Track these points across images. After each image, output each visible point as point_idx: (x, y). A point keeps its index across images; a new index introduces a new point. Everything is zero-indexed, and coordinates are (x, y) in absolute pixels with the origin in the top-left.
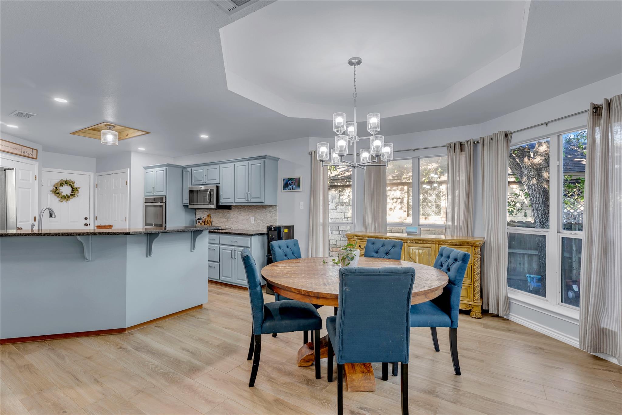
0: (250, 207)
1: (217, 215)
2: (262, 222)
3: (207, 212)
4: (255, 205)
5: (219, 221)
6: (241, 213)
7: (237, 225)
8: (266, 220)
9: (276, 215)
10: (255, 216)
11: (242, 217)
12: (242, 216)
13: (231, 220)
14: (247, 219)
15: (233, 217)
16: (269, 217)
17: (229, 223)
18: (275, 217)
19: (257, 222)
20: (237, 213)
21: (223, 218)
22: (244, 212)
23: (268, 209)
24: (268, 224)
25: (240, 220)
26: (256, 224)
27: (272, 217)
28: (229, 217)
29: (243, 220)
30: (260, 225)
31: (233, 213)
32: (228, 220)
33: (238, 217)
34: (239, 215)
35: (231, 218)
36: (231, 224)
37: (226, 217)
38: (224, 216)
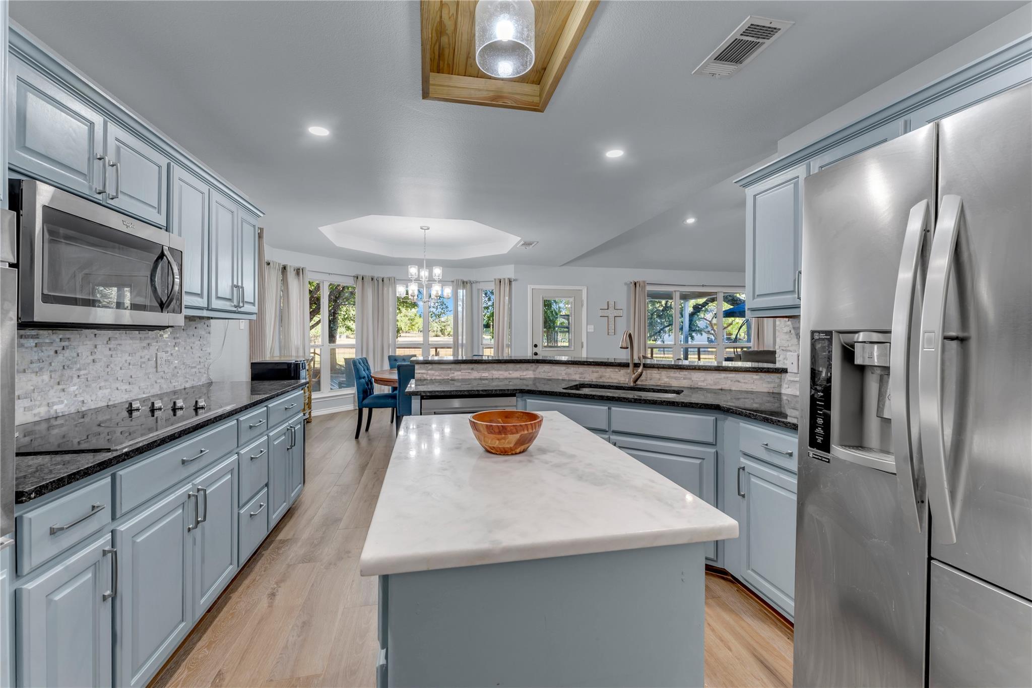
2: (184, 363)
6: (123, 342)
7: (109, 390)
8: (192, 358)
9: (209, 343)
10: (168, 349)
11: (126, 357)
12: (125, 352)
13: (82, 372)
14: (144, 363)
15: (91, 358)
17: (69, 390)
18: (208, 349)
19: (172, 366)
20: (107, 342)
21: (37, 372)
22: (131, 339)
23: (196, 328)
24: (195, 367)
25: (118, 369)
26: (170, 374)
27: (202, 350)
28: (68, 363)
29: (131, 366)
30: (178, 375)
31: (89, 344)
32: (62, 375)
33: (112, 357)
34: (114, 352)
35: (78, 366)
36: (81, 391)
37: (53, 364)
38: (41, 361)
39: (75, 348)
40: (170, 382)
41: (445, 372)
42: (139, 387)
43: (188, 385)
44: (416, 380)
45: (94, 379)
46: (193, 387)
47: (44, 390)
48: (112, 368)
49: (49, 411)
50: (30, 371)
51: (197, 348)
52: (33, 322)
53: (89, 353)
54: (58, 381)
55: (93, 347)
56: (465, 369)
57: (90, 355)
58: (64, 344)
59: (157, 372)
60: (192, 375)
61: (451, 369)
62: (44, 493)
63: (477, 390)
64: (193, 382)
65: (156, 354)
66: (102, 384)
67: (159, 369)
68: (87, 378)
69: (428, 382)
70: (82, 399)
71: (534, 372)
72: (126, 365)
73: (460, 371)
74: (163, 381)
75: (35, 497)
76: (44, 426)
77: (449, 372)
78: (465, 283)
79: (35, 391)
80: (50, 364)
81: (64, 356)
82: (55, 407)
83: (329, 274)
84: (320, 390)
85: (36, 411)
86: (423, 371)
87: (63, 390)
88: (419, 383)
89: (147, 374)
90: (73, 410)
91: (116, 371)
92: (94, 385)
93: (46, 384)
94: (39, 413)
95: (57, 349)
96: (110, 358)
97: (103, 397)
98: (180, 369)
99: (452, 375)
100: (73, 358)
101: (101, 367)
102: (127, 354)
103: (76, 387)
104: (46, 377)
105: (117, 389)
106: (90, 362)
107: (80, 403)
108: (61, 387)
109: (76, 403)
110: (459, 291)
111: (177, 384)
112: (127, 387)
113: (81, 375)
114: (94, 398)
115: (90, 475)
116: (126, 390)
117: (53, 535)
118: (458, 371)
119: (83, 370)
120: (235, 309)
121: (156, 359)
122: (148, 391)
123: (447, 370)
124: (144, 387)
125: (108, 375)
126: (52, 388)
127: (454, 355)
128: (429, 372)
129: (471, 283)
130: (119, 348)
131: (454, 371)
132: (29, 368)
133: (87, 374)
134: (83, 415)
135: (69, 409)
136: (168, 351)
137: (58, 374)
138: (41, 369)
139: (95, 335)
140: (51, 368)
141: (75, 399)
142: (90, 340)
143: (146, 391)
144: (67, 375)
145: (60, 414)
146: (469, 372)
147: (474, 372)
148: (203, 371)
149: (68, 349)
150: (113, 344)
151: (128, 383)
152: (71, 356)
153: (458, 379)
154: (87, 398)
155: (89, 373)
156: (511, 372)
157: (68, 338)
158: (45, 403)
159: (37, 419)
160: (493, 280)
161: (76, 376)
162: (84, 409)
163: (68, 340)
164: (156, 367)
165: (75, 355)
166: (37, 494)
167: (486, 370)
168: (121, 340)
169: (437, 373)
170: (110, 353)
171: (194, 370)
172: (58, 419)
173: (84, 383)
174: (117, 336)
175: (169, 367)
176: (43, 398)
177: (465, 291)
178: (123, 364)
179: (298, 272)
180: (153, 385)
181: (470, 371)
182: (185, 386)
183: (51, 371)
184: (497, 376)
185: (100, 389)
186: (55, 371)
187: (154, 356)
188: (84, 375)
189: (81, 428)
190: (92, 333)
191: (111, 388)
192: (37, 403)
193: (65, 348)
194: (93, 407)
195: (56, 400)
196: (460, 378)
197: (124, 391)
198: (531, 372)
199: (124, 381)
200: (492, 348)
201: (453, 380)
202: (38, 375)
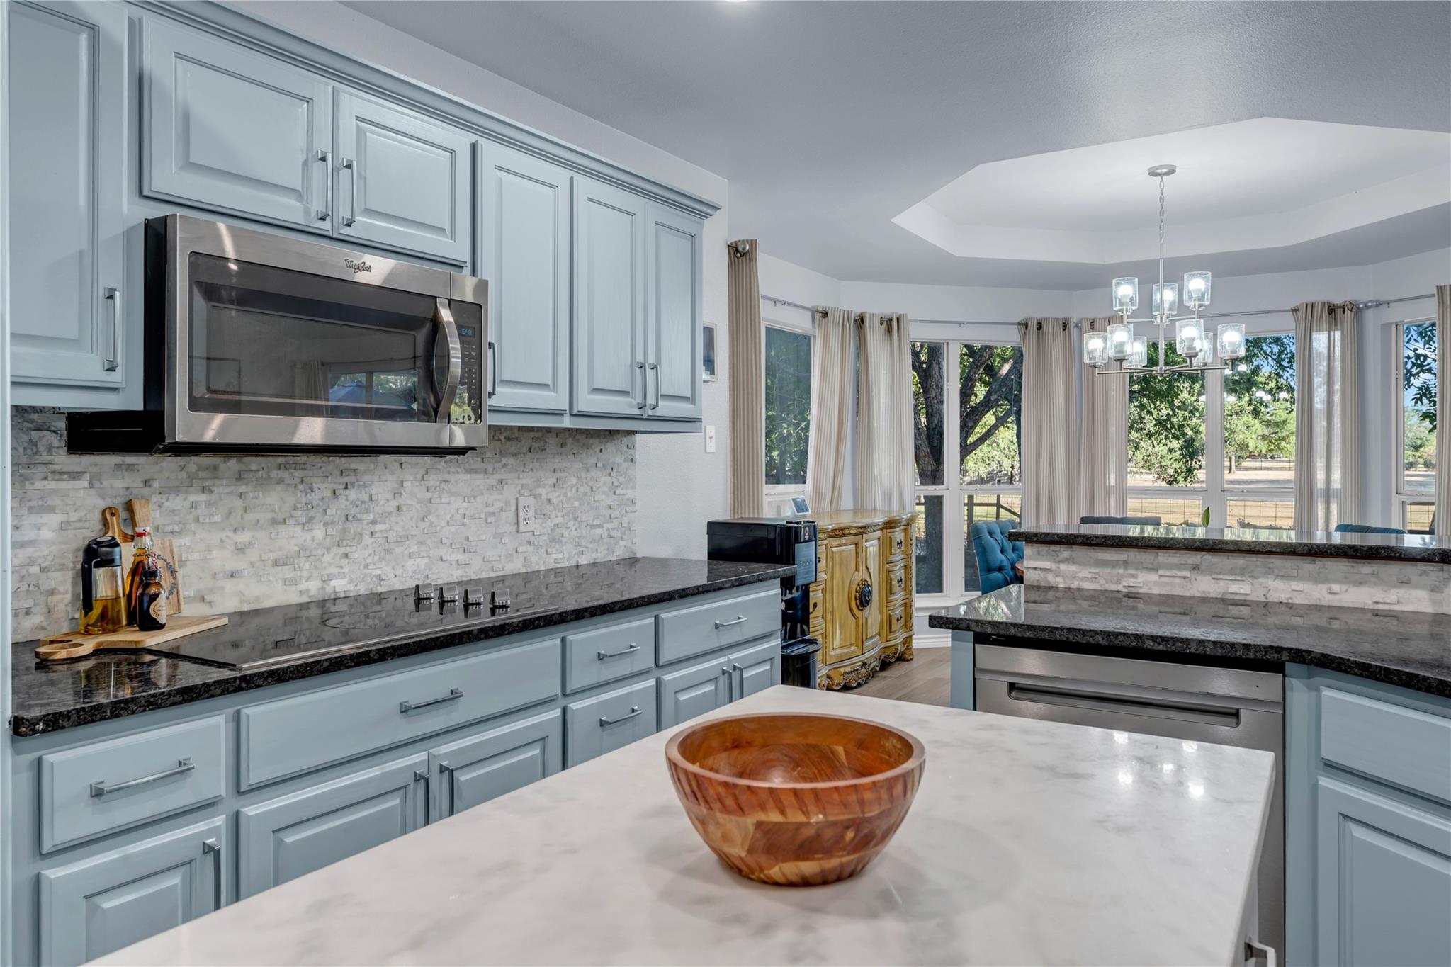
0: (508, 439)
1: (238, 504)
2: (575, 519)
3: (84, 483)
4: (540, 429)
5: (253, 555)
6: (452, 477)
7: (426, 560)
8: (592, 508)
9: (631, 480)
10: (540, 491)
11: (458, 503)
12: (455, 494)
13: (378, 527)
14: (493, 514)
15: (394, 504)
16: (603, 493)
17: (356, 555)
18: (629, 491)
19: (550, 523)
20: (423, 476)
21: (303, 524)
22: (471, 471)
23: (601, 451)
24: (600, 526)
25: (444, 523)
26: (546, 537)
27: (615, 493)
28: (354, 510)
29: (467, 521)
30: (564, 539)
31: (391, 480)
32: (345, 530)
33: (431, 502)
34: (436, 495)
35: (371, 516)
36: (376, 558)
37: (329, 512)
38: (310, 506)
39: (366, 487)
40: (547, 551)
41: (1108, 570)
42: (484, 558)
43: (583, 560)
44: (1026, 587)
45: (399, 539)
46: (595, 565)
47: (315, 553)
48: (432, 523)
49: (323, 588)
50: (292, 522)
51: (606, 489)
52: (177, 443)
53: (390, 496)
54: (338, 539)
55: (397, 486)
56: (1170, 567)
57: (392, 497)
58: (346, 479)
59: (518, 531)
60: (593, 541)
61: (1126, 564)
62: (63, 727)
63: (1136, 636)
64: (594, 555)
65: (517, 499)
66: (414, 549)
67: (523, 528)
68: (387, 537)
69: (1060, 595)
70: (377, 572)
71: (1437, 596)
72: (459, 517)
73: (1157, 570)
74: (531, 549)
75: (43, 731)
76: (314, 612)
77: (1121, 571)
78: (1339, 312)
79: (301, 555)
80: (325, 511)
81: (347, 500)
82: (333, 583)
83: (960, 323)
84: (941, 591)
85: (303, 586)
86: (1046, 564)
87: (346, 555)
88: (1036, 595)
89: (499, 536)
90: (363, 589)
91: (438, 528)
92: (398, 550)
93: (318, 544)
94: (308, 591)
95: (336, 486)
96: (429, 505)
97: (415, 571)
98: (567, 528)
99: (1131, 582)
100: (363, 502)
101: (411, 519)
102: (460, 499)
103: (367, 552)
104: (318, 532)
105: (442, 560)
106: (392, 510)
107: (374, 579)
108: (342, 550)
109: (369, 578)
110: (1315, 335)
111: (560, 556)
112: (461, 557)
113: (376, 532)
114: (399, 572)
115: (160, 707)
116: (458, 561)
117: (95, 799)
118: (1147, 569)
119: (380, 523)
120: (637, 412)
121: (517, 509)
122: (500, 566)
123: (1114, 564)
124: (490, 559)
125: (424, 533)
126: (328, 552)
127: (1298, 527)
128: (1063, 567)
129: (1357, 309)
130: (446, 487)
131: (1137, 569)
132: (292, 517)
133: (386, 531)
134: (380, 598)
135: (356, 588)
136: (540, 495)
137: (340, 527)
138: (310, 520)
139: (401, 464)
140: (326, 519)
141: (366, 571)
142: (392, 473)
143: (497, 566)
144: (352, 532)
145: (342, 595)
146: (1185, 578)
147: (1199, 577)
148: (615, 533)
149: (353, 487)
150: (433, 480)
151: (462, 550)
152: (358, 499)
153: (1150, 596)
154: (387, 572)
155: (390, 530)
156: (1336, 588)
157: (354, 470)
158: (316, 574)
159: (305, 599)
160: (1434, 291)
161: (368, 533)
162: (380, 589)
163: (353, 473)
164: (517, 523)
165: (366, 498)
166: (48, 725)
167: (1242, 574)
168: (449, 472)
169: (1084, 573)
170: (429, 495)
171: (598, 532)
172: (338, 601)
173: (381, 545)
174: (440, 467)
175: (544, 525)
176: (313, 567)
177: (1337, 335)
178: (453, 516)
179: (891, 325)
180: (511, 555)
181: (1187, 574)
182: (577, 562)
183: (326, 524)
184: (1283, 597)
185: (410, 557)
186: (333, 523)
187: (513, 502)
188: (381, 531)
189: (377, 622)
190: (395, 461)
191: (429, 557)
192: (305, 574)
193: (349, 487)
194: (397, 587)
195: (334, 571)
196: (1156, 590)
197: (454, 563)
198: (1422, 594)
199: (453, 546)
200: (1432, 504)
201: (1130, 596)
202: (306, 528)
